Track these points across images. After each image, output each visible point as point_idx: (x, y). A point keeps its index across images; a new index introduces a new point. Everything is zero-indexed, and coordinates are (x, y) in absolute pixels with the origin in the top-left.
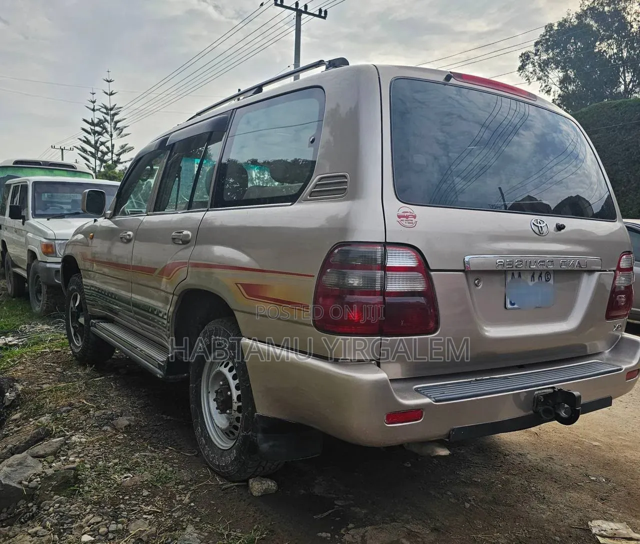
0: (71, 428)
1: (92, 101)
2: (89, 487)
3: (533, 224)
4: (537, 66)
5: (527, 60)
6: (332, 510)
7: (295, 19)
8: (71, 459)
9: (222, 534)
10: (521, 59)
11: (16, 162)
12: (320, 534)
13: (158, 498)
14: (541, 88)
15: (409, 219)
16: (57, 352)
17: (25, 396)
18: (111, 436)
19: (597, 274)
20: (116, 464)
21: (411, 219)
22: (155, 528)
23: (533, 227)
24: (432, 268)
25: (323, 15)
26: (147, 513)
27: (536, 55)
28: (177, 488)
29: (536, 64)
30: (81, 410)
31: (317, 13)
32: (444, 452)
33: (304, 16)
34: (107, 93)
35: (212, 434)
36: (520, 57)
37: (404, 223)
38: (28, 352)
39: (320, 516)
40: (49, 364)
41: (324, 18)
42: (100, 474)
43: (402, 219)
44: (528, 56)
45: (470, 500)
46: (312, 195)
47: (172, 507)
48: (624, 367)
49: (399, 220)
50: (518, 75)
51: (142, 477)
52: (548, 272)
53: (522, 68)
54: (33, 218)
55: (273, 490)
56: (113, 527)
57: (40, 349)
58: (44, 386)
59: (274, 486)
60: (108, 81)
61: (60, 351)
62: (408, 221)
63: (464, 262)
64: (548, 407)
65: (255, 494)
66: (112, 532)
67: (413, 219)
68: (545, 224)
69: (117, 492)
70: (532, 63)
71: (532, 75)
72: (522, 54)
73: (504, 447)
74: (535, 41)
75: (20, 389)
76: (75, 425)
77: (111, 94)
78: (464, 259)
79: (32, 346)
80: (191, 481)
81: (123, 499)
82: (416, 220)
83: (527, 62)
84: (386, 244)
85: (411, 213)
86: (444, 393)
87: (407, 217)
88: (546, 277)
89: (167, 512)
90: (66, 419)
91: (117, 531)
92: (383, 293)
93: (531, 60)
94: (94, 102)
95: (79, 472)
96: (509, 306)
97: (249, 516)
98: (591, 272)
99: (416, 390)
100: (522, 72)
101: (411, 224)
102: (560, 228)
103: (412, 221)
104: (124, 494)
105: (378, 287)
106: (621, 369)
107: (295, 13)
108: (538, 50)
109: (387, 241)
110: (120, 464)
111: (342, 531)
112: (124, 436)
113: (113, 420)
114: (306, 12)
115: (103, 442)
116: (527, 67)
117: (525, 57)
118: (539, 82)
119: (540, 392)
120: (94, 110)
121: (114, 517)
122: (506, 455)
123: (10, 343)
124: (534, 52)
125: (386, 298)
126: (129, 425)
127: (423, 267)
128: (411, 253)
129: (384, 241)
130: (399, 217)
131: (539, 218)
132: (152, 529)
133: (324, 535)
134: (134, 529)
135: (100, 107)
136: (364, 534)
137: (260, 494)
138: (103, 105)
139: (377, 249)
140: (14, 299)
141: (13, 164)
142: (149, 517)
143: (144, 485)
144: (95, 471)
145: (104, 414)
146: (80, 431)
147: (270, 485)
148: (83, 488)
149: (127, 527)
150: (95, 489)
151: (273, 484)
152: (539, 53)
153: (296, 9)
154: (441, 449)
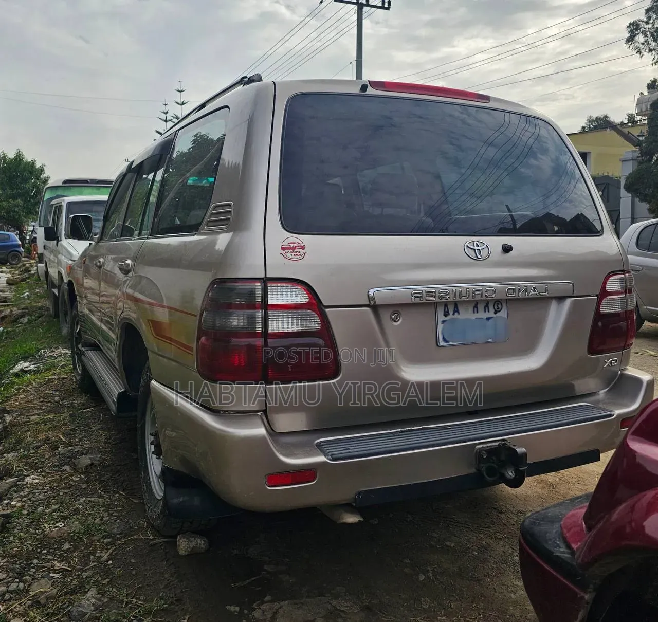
0: (31, 467)
1: (164, 113)
2: (15, 536)
3: (467, 246)
4: (649, 36)
5: (637, 30)
6: (257, 577)
7: (356, 13)
8: (13, 503)
9: (123, 601)
10: (629, 29)
11: (66, 182)
12: (229, 607)
13: (75, 554)
14: (654, 61)
15: (296, 250)
16: (64, 378)
17: (12, 428)
18: (67, 477)
19: (569, 301)
20: (54, 511)
21: (298, 250)
22: (56, 590)
23: (466, 250)
24: (325, 304)
25: (386, 5)
26: (57, 571)
27: (647, 23)
28: (103, 542)
29: (648, 33)
30: (51, 446)
31: (380, 5)
32: (351, 519)
33: (365, 9)
34: (178, 104)
35: (153, 481)
36: (628, 27)
37: (289, 255)
38: (37, 379)
39: (240, 584)
40: (51, 392)
41: (388, 9)
42: (33, 522)
43: (286, 251)
44: (638, 26)
45: (428, 571)
46: (209, 224)
47: (86, 565)
48: (617, 412)
49: (283, 252)
50: (627, 47)
51: (71, 528)
52: (498, 302)
53: (630, 40)
54: (66, 238)
55: (203, 548)
56: (13, 586)
57: (50, 376)
58: (33, 418)
59: (203, 544)
60: (179, 91)
61: (66, 378)
62: (294, 252)
63: (368, 296)
64: (493, 465)
65: (182, 552)
66: (11, 592)
67: (301, 250)
68: (485, 246)
69: (37, 545)
70: (642, 33)
71: (643, 46)
72: (630, 24)
73: (503, 501)
74: (646, 8)
75: (8, 421)
76: (36, 463)
77: (183, 104)
78: (369, 292)
79: (45, 372)
80: (121, 534)
81: (40, 552)
82: (305, 251)
83: (637, 33)
84: (266, 281)
85: (299, 243)
86: (349, 449)
87: (294, 248)
88: (496, 308)
89: (78, 570)
90: (32, 457)
91: (16, 592)
92: (265, 334)
93: (641, 30)
94: (166, 113)
95: (13, 519)
96: (442, 343)
97: (164, 580)
98: (561, 299)
99: (318, 445)
100: (631, 44)
101: (298, 257)
102: (507, 249)
103: (300, 252)
104: (44, 547)
105: (259, 328)
106: (611, 415)
107: (356, 7)
108: (649, 18)
109: (267, 276)
110: (59, 510)
111: (254, 605)
112: (81, 478)
113: (75, 458)
114: (368, 5)
115: (55, 485)
116: (637, 38)
117: (634, 28)
118: (650, 54)
119: (485, 445)
120: (166, 121)
121: (20, 574)
122: (501, 513)
123: (26, 369)
124: (645, 20)
125: (269, 341)
126: (92, 464)
127: (315, 304)
128: (298, 288)
129: (263, 276)
130: (283, 249)
131: (476, 239)
132: (53, 591)
133: (232, 608)
134: (36, 589)
135: (172, 118)
136: (277, 610)
137: (187, 553)
138: (174, 116)
139: (256, 286)
140: (55, 320)
141: (62, 184)
142: (56, 576)
143: (69, 538)
144: (30, 519)
145: (70, 451)
146: (39, 470)
147: (200, 543)
148: (8, 538)
149: (29, 587)
150: (20, 539)
151: (203, 542)
152: (651, 21)
153: (357, 3)
154: (349, 515)
